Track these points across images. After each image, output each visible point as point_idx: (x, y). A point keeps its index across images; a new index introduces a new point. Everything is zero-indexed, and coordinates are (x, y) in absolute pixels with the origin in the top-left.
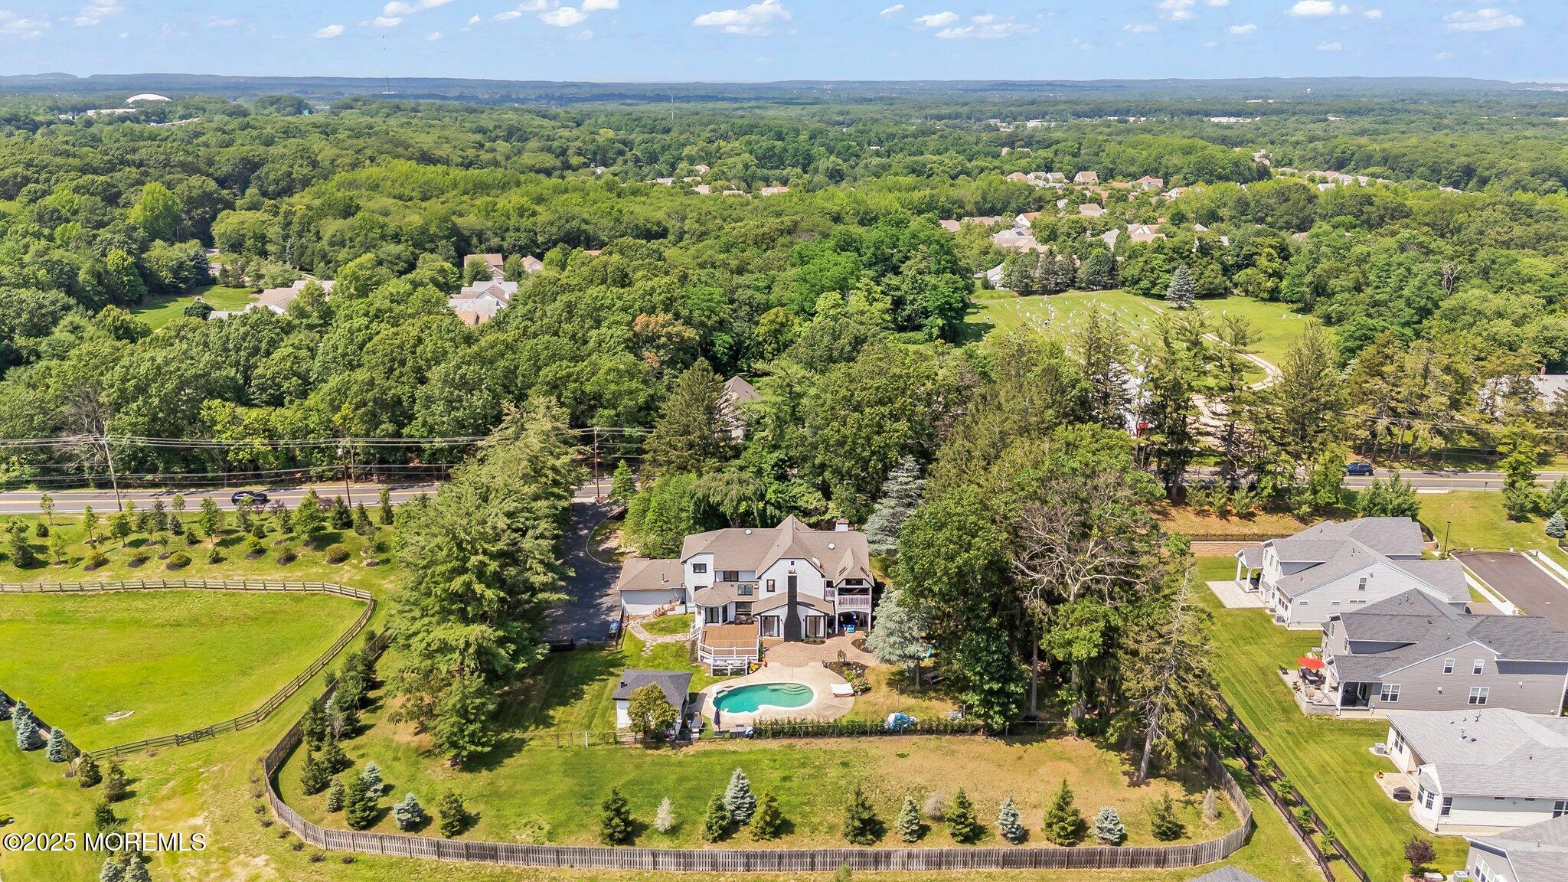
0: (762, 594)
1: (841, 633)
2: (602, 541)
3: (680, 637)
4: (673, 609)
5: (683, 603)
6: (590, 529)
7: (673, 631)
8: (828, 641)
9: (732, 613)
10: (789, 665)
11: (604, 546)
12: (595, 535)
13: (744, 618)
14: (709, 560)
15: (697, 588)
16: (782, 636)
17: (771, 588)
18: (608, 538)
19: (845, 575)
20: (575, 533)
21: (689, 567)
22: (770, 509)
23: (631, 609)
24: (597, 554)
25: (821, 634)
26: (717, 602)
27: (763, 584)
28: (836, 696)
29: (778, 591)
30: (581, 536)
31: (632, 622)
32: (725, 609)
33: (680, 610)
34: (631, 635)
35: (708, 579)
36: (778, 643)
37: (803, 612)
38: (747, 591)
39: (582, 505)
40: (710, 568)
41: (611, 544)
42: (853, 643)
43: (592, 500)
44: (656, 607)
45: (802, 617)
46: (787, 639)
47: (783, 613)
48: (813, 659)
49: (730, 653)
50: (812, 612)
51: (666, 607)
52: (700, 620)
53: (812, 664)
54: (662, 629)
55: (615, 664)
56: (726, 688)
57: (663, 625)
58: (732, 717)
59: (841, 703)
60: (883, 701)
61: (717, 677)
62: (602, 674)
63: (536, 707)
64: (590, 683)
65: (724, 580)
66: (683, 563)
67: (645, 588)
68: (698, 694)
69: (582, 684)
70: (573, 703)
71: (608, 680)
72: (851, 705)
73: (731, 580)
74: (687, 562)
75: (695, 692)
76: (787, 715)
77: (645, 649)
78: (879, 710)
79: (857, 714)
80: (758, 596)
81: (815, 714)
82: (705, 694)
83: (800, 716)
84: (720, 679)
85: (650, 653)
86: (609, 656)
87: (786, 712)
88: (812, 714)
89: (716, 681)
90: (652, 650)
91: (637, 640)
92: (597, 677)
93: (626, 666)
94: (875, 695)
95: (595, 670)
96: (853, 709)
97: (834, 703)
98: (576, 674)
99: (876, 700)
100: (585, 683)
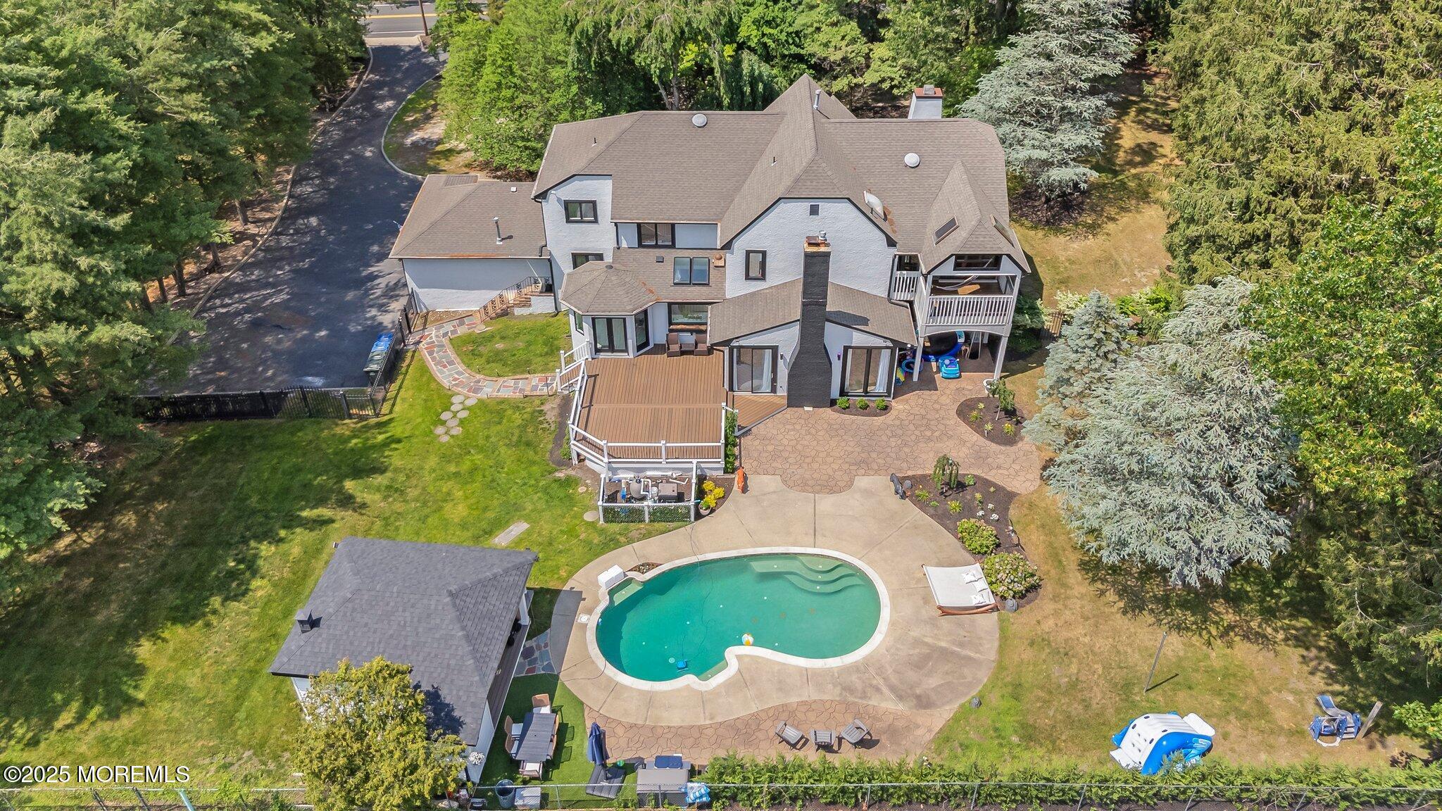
0: (734, 285)
1: (928, 383)
2: (416, 125)
3: (533, 384)
4: (526, 303)
5: (549, 289)
6: (399, 98)
7: (522, 367)
8: (897, 405)
9: (659, 332)
10: (804, 486)
11: (417, 136)
12: (405, 111)
13: (689, 339)
14: (602, 192)
15: (579, 259)
16: (782, 391)
17: (757, 266)
18: (428, 118)
19: (956, 243)
20: (369, 107)
21: (552, 210)
22: (750, 62)
23: (431, 298)
24: (400, 152)
25: (880, 386)
26: (624, 306)
27: (734, 261)
28: (946, 612)
29: (773, 279)
30: (378, 114)
31: (432, 332)
32: (643, 320)
33: (542, 305)
34: (424, 370)
35: (601, 237)
36: (771, 412)
37: (835, 337)
38: (696, 275)
39: (395, 50)
40: (605, 210)
41: (434, 130)
42: (964, 411)
43: (415, 41)
44: (494, 294)
45: (835, 350)
46: (795, 400)
47: (788, 341)
48: (864, 465)
49: (655, 453)
50: (859, 339)
51: (511, 296)
52: (581, 342)
53: (863, 482)
54: (497, 357)
55: (363, 466)
56: (637, 569)
57: (500, 346)
58: (650, 698)
59: (961, 645)
60: (1087, 640)
61: (615, 527)
62: (321, 501)
63: (108, 626)
64: (283, 533)
65: (640, 245)
66: (543, 196)
67: (456, 254)
68: (557, 592)
69: (260, 538)
70: (214, 612)
71: (332, 521)
72: (993, 655)
73: (656, 246)
74: (553, 195)
75: (552, 585)
76: (810, 694)
77: (446, 416)
78: (1083, 678)
79: (1016, 692)
80: (723, 289)
81: (893, 689)
82: (578, 596)
83: (851, 699)
84: (622, 539)
85: (457, 431)
86: (355, 437)
87: (808, 676)
88: (885, 690)
89: (611, 544)
90: (462, 422)
91: (433, 386)
92: (305, 514)
93: (389, 474)
94: (1056, 613)
95: (306, 486)
96: (1001, 667)
97: (943, 644)
98: (254, 501)
99: (1065, 634)
100: (268, 535)
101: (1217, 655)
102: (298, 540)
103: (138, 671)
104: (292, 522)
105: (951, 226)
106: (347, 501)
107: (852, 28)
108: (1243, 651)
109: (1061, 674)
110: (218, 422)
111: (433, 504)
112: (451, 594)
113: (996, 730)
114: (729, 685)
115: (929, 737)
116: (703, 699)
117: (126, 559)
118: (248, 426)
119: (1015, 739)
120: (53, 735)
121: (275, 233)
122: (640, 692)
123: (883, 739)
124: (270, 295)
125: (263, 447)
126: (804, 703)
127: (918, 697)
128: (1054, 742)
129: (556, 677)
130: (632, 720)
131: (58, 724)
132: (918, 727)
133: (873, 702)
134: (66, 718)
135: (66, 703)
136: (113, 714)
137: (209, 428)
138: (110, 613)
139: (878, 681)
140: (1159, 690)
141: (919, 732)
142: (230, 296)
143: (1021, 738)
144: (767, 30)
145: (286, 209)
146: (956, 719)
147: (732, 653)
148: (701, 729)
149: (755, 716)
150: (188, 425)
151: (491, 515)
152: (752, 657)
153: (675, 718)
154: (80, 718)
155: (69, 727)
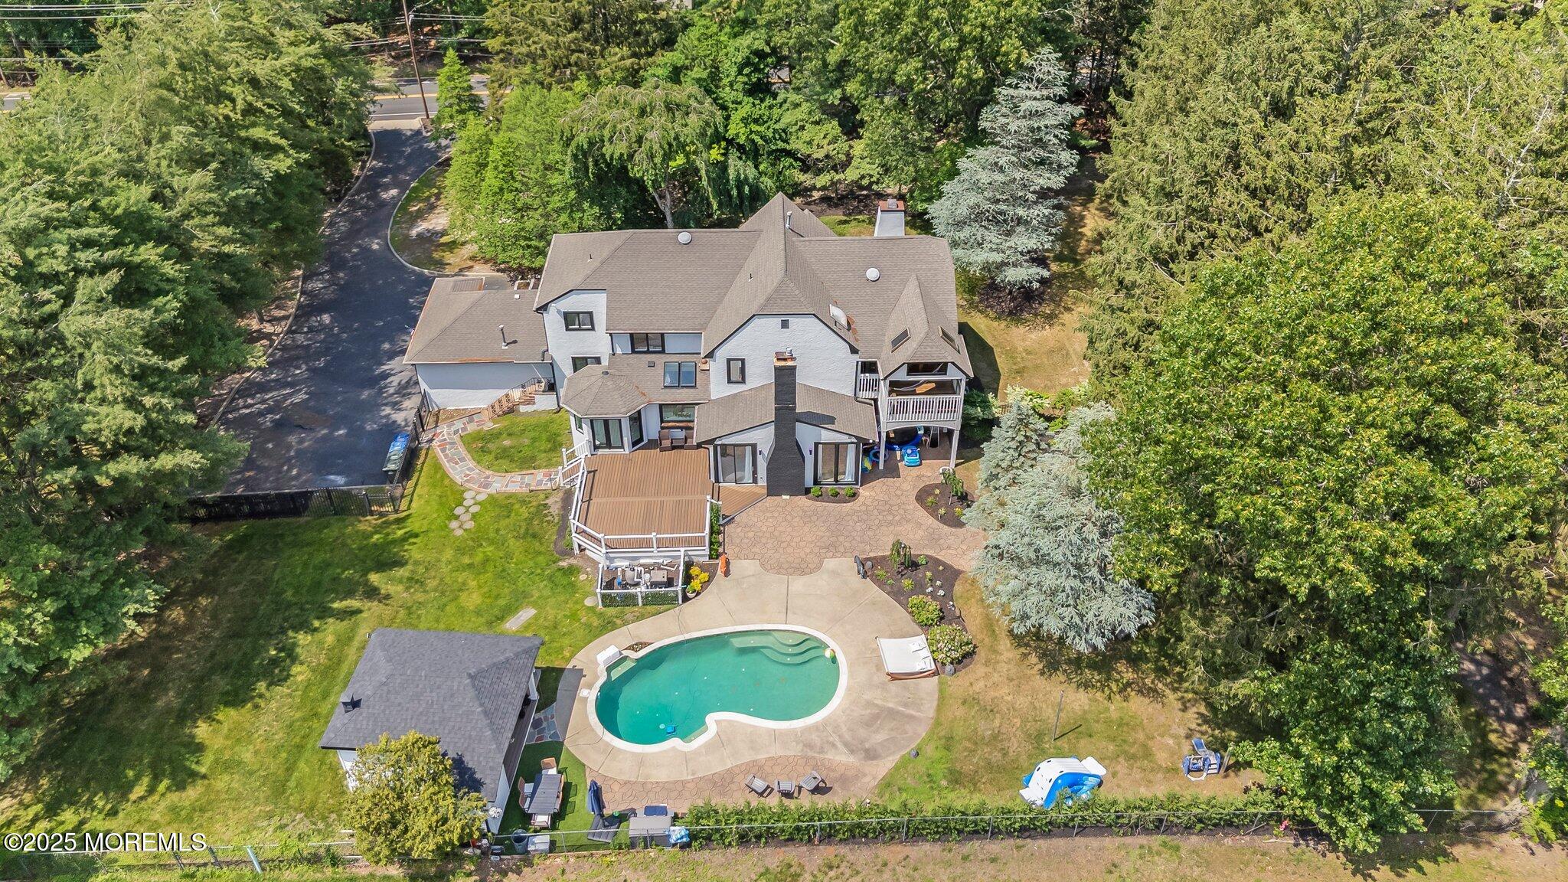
0: (718, 387)
1: (892, 471)
2: (420, 215)
3: (538, 479)
4: (530, 401)
5: (552, 387)
6: (402, 186)
7: (527, 463)
8: (864, 492)
9: (652, 427)
10: (779, 569)
11: (422, 227)
12: (409, 199)
13: (680, 434)
14: (597, 304)
15: (578, 363)
16: (763, 482)
17: (737, 371)
18: (432, 208)
19: (908, 353)
20: (374, 196)
21: (553, 320)
23: (444, 398)
24: (406, 244)
25: (848, 477)
26: (619, 409)
27: (716, 369)
28: (894, 677)
29: (753, 382)
30: (383, 204)
31: (444, 429)
32: (636, 419)
33: (545, 403)
34: (438, 467)
35: (597, 343)
36: (753, 501)
37: (806, 435)
39: (396, 134)
40: (601, 320)
41: (438, 221)
42: (921, 497)
43: (416, 124)
44: (500, 393)
45: (807, 447)
46: (773, 490)
47: (765, 439)
48: (832, 548)
49: (648, 543)
50: (826, 436)
51: (516, 394)
52: (581, 440)
53: (830, 564)
54: (504, 454)
55: (386, 560)
56: (631, 648)
57: (507, 443)
58: (641, 760)
59: (906, 705)
60: (1009, 698)
61: (612, 611)
62: (350, 594)
63: (168, 711)
64: (316, 623)
65: (634, 351)
66: (543, 308)
67: (465, 358)
68: (561, 670)
69: (296, 628)
70: (261, 696)
71: (359, 611)
72: (931, 713)
73: (648, 352)
74: (553, 307)
75: (557, 664)
76: (776, 751)
77: (459, 511)
78: (1003, 730)
79: (948, 743)
80: (707, 390)
81: (846, 745)
82: (579, 673)
83: (810, 754)
84: (619, 622)
85: (470, 525)
86: (376, 532)
87: (775, 735)
88: (839, 745)
89: (608, 626)
90: (474, 517)
91: (446, 482)
92: (336, 605)
93: (409, 567)
94: (987, 676)
95: (335, 579)
96: (937, 723)
97: (890, 705)
98: (289, 595)
99: (992, 694)
100: (304, 626)
101: (1115, 708)
102: (331, 630)
103: (199, 748)
104: (324, 613)
105: (904, 336)
106: (372, 593)
107: (833, 127)
108: (1138, 704)
109: (985, 729)
110: (251, 521)
111: (451, 593)
112: (470, 676)
113: (929, 776)
114: (709, 747)
115: (874, 783)
116: (686, 758)
117: (178, 651)
118: (278, 525)
119: (944, 783)
120: (128, 806)
121: (290, 332)
122: (634, 754)
123: (836, 787)
124: (291, 395)
125: (294, 544)
126: (771, 759)
127: (867, 751)
128: (975, 785)
129: (562, 744)
130: (625, 778)
131: (133, 797)
132: (865, 775)
133: (829, 756)
134: (139, 791)
135: (138, 778)
136: (180, 786)
137: (243, 527)
138: (169, 699)
139: (835, 738)
140: (1065, 738)
141: (866, 780)
142: (253, 396)
143: (950, 782)
144: (755, 127)
145: (300, 306)
146: (896, 768)
147: (711, 719)
148: (684, 783)
149: (730, 771)
150: (224, 524)
151: (502, 602)
152: (730, 722)
153: (662, 775)
154: (151, 790)
155: (142, 798)
